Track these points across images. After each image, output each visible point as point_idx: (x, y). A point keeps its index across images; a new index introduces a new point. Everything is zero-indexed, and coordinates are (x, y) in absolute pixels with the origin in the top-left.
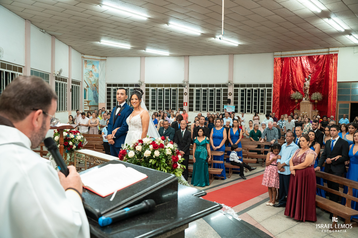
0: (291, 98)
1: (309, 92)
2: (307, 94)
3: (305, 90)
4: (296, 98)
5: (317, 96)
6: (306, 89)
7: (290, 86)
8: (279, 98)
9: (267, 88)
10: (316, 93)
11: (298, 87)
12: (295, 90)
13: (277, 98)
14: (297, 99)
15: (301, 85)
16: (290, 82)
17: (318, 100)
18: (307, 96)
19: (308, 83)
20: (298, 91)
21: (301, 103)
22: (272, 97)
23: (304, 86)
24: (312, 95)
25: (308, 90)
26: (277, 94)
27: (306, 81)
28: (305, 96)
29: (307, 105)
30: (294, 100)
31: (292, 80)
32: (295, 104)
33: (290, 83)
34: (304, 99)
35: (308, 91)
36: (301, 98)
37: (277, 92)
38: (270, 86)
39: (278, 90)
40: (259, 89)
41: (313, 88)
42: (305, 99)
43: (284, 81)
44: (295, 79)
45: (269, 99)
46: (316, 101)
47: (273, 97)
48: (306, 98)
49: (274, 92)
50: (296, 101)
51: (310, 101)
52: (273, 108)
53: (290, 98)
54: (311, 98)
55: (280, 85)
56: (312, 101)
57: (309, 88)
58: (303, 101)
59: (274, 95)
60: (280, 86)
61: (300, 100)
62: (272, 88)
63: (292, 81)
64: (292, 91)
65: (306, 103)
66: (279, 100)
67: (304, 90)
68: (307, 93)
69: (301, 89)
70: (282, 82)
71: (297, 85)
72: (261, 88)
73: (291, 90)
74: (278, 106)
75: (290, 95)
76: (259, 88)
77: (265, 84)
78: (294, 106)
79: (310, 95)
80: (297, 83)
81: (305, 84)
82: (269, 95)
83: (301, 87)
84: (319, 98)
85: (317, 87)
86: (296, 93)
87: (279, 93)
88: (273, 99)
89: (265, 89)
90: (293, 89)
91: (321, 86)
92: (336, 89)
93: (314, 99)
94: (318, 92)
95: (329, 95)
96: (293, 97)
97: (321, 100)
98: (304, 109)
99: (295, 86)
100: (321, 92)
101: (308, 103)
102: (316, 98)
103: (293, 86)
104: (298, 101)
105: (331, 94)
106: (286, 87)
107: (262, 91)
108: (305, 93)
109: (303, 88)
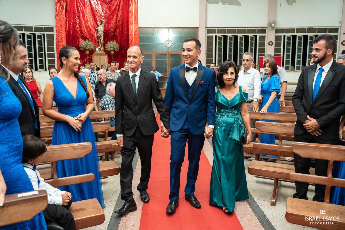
0: (80, 48)
1: (104, 40)
2: (101, 43)
3: (98, 38)
4: (87, 48)
5: (113, 45)
6: (99, 35)
9: (46, 33)
10: (111, 42)
11: (87, 34)
12: (84, 38)
14: (89, 49)
15: (92, 32)
16: (77, 26)
17: (114, 51)
18: (101, 45)
19: (101, 28)
20: (87, 39)
21: (94, 55)
22: (55, 46)
23: (96, 32)
24: (107, 44)
25: (102, 37)
26: (63, 41)
27: (98, 26)
28: (99, 45)
30: (85, 50)
31: (80, 24)
32: (85, 56)
33: (78, 28)
34: (97, 49)
35: (102, 39)
36: (93, 48)
37: (62, 39)
38: (51, 29)
39: (64, 36)
40: (34, 35)
41: (108, 36)
42: (99, 49)
43: (70, 25)
44: (83, 23)
45: (51, 49)
46: (112, 52)
47: (57, 46)
48: (100, 48)
49: (57, 38)
50: (87, 52)
51: (105, 52)
54: (106, 48)
55: (66, 28)
56: (108, 52)
57: (103, 34)
58: (96, 52)
59: (58, 42)
60: (66, 30)
61: (92, 52)
62: (54, 33)
63: (79, 26)
64: (80, 39)
65: (101, 54)
67: (96, 38)
68: (102, 41)
70: (68, 25)
71: (86, 31)
72: (38, 33)
73: (78, 38)
75: (79, 44)
76: (34, 32)
77: (44, 27)
78: (84, 59)
79: (104, 45)
80: (87, 29)
81: (97, 29)
82: (51, 43)
83: (91, 34)
84: (116, 48)
85: (111, 34)
86: (86, 41)
87: (64, 40)
88: (57, 49)
89: (44, 34)
90: (81, 36)
91: (117, 33)
92: (138, 36)
93: (110, 50)
94: (113, 40)
95: (130, 43)
96: (83, 46)
97: (118, 50)
98: (98, 62)
99: (84, 32)
100: (117, 41)
101: (103, 54)
102: (113, 48)
103: (82, 33)
104: (89, 52)
105: (133, 41)
106: (72, 33)
107: (40, 37)
108: (98, 41)
109: (96, 35)
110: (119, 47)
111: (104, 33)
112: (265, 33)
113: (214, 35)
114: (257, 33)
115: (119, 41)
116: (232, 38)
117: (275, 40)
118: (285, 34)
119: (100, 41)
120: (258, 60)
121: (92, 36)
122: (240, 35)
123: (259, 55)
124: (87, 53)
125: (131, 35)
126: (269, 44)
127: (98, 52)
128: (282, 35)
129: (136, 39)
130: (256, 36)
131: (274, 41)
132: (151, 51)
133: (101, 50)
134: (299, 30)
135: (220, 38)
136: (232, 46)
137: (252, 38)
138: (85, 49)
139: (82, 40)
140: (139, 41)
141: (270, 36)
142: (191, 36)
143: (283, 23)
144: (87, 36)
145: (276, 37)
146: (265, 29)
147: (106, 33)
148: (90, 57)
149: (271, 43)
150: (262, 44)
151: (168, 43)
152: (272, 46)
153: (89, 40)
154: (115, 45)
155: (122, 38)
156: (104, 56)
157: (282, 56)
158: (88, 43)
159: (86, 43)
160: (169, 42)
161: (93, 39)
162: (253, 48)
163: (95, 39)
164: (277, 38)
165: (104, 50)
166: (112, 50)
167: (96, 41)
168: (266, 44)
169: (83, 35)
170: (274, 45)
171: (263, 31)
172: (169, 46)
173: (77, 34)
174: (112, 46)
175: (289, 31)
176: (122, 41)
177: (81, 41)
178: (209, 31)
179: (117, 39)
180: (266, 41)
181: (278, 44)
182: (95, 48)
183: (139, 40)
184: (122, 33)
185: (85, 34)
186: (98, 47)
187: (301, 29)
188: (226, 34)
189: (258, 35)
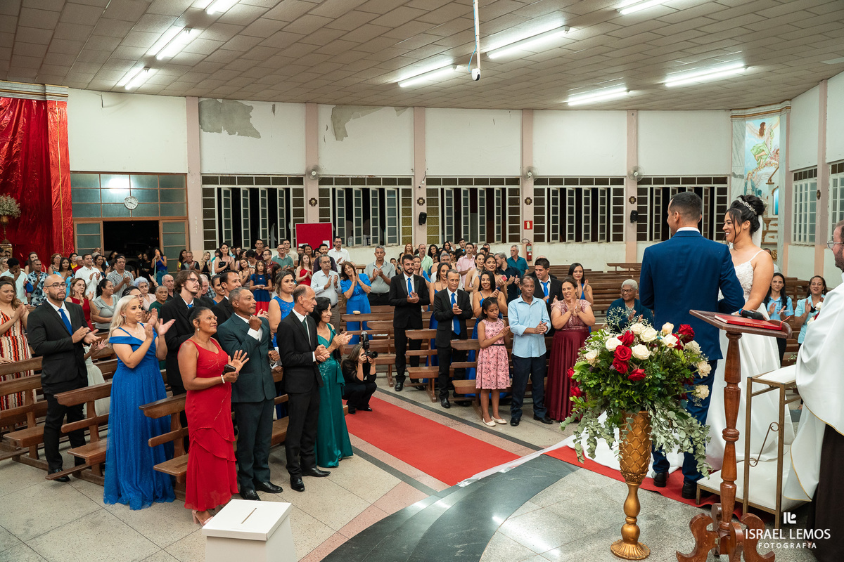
5: (9, 204)
17: (10, 217)
84: (13, 211)
91: (12, 180)
95: (53, 202)
102: (7, 211)
105: (59, 200)
110: (19, 209)
112: (302, 184)
113: (215, 187)
114: (289, 184)
116: (247, 191)
117: (319, 197)
118: (334, 186)
120: (294, 230)
122: (261, 187)
123: (295, 221)
126: (310, 203)
128: (330, 188)
130: (288, 190)
131: (317, 198)
132: (96, 218)
134: (356, 181)
135: (227, 193)
136: (248, 207)
137: (281, 193)
140: (71, 200)
141: (311, 190)
142: (174, 188)
143: (331, 168)
145: (320, 190)
146: (302, 178)
149: (313, 201)
150: (299, 203)
151: (129, 202)
152: (315, 206)
154: (12, 206)
157: (331, 221)
160: (133, 200)
164: (323, 193)
168: (306, 202)
170: (318, 205)
171: (298, 180)
172: (132, 207)
175: (339, 181)
178: (206, 180)
180: (304, 198)
181: (324, 203)
187: (358, 178)
188: (237, 186)
189: (292, 187)
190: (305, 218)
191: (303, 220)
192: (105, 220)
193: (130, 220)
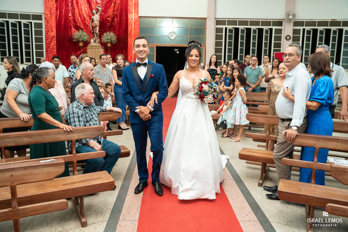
0: (73, 39)
1: (99, 31)
2: (96, 34)
3: (93, 28)
4: (80, 40)
5: (110, 36)
6: (94, 25)
7: (70, 22)
8: (55, 38)
9: (33, 22)
10: (108, 33)
11: (81, 24)
12: (78, 28)
13: (52, 38)
14: (82, 41)
15: (86, 22)
16: (70, 15)
17: (111, 43)
18: (97, 37)
19: (96, 17)
20: (81, 29)
21: (88, 47)
22: (44, 37)
23: (91, 21)
24: (103, 35)
25: (98, 27)
26: (52, 31)
27: (93, 15)
28: (94, 36)
29: (98, 50)
30: (79, 42)
31: (73, 12)
32: (79, 48)
34: (92, 41)
35: (98, 30)
36: (88, 39)
37: (52, 29)
38: (39, 17)
39: (54, 25)
40: (20, 23)
41: (104, 26)
42: (94, 41)
43: (61, 12)
44: (77, 11)
45: (39, 40)
46: (109, 45)
47: (46, 37)
48: (96, 40)
49: (46, 28)
50: (81, 44)
52: (46, 54)
53: (71, 39)
54: (102, 40)
55: (56, 16)
56: (104, 45)
57: (98, 24)
58: (91, 44)
59: (47, 33)
60: (56, 18)
61: (86, 43)
62: (43, 22)
63: (72, 14)
64: (73, 29)
65: (96, 46)
66: (55, 41)
68: (97, 32)
69: (86, 26)
70: (58, 13)
71: (80, 21)
73: (71, 28)
74: (55, 51)
75: (71, 35)
76: (19, 20)
77: (31, 14)
78: (78, 52)
79: (100, 36)
80: (81, 18)
81: (93, 18)
82: (39, 33)
83: (85, 24)
84: (113, 40)
85: (108, 24)
86: (80, 32)
87: (54, 29)
88: (46, 40)
89: (31, 23)
90: (74, 26)
91: (114, 24)
92: (138, 26)
93: (106, 42)
94: (111, 31)
95: (129, 34)
96: (76, 38)
97: (116, 42)
98: (93, 55)
99: (77, 21)
100: (115, 32)
101: (99, 46)
102: (109, 40)
103: (75, 22)
104: (83, 44)
105: (132, 33)
106: (64, 22)
107: (26, 25)
108: (94, 32)
109: (90, 25)
110: (117, 39)
111: (100, 22)
112: (282, 26)
113: (224, 27)
114: (272, 26)
115: (117, 32)
116: (244, 30)
117: (293, 34)
118: (304, 27)
119: (95, 32)
120: (273, 56)
121: (87, 26)
122: (253, 27)
123: (274, 50)
124: (80, 46)
125: (130, 26)
126: (286, 38)
127: (93, 44)
128: (301, 28)
129: (135, 30)
130: (271, 30)
131: (291, 35)
132: (152, 44)
133: (97, 41)
134: (321, 23)
135: (231, 31)
136: (244, 40)
137: (267, 31)
138: (78, 40)
139: (76, 31)
140: (139, 33)
141: (288, 30)
142: (198, 27)
144: (81, 25)
145: (294, 30)
146: (282, 22)
147: (103, 23)
148: (84, 50)
149: (288, 37)
150: (279, 38)
151: (171, 35)
152: (289, 40)
153: (83, 30)
154: (112, 37)
155: (120, 29)
156: (99, 49)
158: (82, 34)
159: (79, 34)
160: (174, 34)
161: (88, 29)
162: (267, 43)
163: (90, 29)
164: (295, 32)
165: (100, 42)
166: (109, 42)
167: (91, 32)
168: (283, 38)
169: (76, 25)
170: (291, 40)
171: (280, 23)
172: (172, 38)
173: (69, 23)
174: (109, 38)
175: (308, 24)
176: (120, 33)
177: (74, 31)
178: (218, 22)
179: (115, 30)
180: (282, 35)
181: (296, 39)
182: (90, 40)
183: (139, 31)
184: (120, 23)
185: (79, 24)
186: (93, 39)
187: (323, 21)
188: (237, 27)
189: (274, 28)
190: (281, 49)
191: (280, 50)
192: (158, 46)
193: (171, 46)
